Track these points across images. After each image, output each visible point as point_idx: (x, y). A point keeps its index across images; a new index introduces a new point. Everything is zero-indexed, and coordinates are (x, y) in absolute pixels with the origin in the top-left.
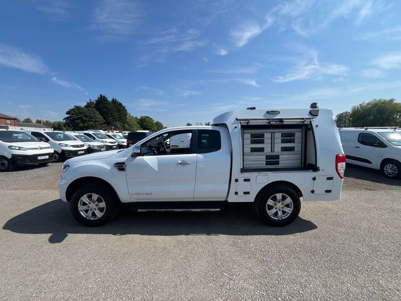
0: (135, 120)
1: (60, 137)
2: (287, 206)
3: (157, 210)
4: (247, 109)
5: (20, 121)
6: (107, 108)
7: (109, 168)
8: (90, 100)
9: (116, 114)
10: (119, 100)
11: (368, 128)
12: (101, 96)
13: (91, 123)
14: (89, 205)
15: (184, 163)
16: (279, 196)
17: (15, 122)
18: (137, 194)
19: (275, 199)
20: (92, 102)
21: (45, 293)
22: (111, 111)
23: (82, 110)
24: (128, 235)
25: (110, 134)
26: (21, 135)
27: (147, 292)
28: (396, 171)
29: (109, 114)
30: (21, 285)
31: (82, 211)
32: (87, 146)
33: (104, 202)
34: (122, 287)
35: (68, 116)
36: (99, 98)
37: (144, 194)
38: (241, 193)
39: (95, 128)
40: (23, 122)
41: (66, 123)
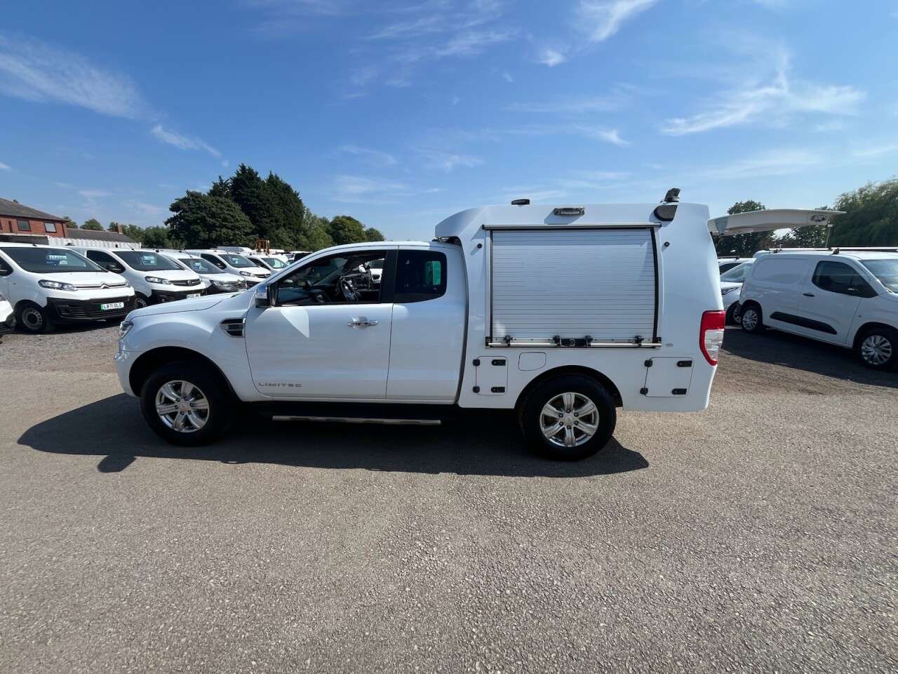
0: (320, 226)
1: (149, 261)
2: (587, 419)
3: (311, 418)
4: (513, 203)
5: (76, 227)
6: (258, 197)
7: (210, 330)
8: (220, 177)
9: (277, 211)
10: (285, 179)
11: (841, 248)
12: (243, 168)
13: (224, 230)
14: (176, 403)
15: (364, 323)
16: (569, 398)
17: (65, 227)
18: (270, 385)
19: (559, 404)
20: (224, 182)
21: (75, 556)
22: (268, 205)
23: (204, 201)
24: (251, 464)
25: (261, 256)
26: (65, 257)
27: (259, 565)
28: (888, 352)
29: (262, 210)
30: (34, 541)
31: (164, 415)
32: (206, 282)
33: (205, 399)
34: (215, 555)
35: (175, 214)
36: (238, 174)
37: (284, 385)
38: (485, 389)
39: (234, 242)
40: (83, 227)
41: (171, 231)
